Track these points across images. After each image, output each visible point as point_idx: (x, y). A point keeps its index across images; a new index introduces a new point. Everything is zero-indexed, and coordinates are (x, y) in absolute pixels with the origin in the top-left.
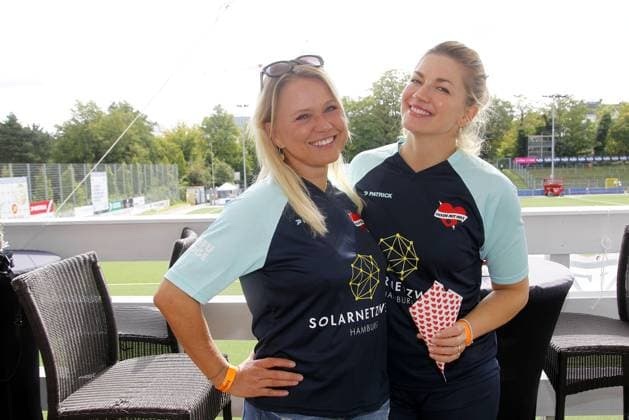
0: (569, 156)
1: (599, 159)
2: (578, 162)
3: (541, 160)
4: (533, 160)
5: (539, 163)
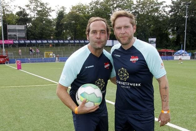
0: (36, 39)
1: (56, 42)
2: (42, 43)
3: (17, 42)
4: (11, 42)
5: (16, 44)
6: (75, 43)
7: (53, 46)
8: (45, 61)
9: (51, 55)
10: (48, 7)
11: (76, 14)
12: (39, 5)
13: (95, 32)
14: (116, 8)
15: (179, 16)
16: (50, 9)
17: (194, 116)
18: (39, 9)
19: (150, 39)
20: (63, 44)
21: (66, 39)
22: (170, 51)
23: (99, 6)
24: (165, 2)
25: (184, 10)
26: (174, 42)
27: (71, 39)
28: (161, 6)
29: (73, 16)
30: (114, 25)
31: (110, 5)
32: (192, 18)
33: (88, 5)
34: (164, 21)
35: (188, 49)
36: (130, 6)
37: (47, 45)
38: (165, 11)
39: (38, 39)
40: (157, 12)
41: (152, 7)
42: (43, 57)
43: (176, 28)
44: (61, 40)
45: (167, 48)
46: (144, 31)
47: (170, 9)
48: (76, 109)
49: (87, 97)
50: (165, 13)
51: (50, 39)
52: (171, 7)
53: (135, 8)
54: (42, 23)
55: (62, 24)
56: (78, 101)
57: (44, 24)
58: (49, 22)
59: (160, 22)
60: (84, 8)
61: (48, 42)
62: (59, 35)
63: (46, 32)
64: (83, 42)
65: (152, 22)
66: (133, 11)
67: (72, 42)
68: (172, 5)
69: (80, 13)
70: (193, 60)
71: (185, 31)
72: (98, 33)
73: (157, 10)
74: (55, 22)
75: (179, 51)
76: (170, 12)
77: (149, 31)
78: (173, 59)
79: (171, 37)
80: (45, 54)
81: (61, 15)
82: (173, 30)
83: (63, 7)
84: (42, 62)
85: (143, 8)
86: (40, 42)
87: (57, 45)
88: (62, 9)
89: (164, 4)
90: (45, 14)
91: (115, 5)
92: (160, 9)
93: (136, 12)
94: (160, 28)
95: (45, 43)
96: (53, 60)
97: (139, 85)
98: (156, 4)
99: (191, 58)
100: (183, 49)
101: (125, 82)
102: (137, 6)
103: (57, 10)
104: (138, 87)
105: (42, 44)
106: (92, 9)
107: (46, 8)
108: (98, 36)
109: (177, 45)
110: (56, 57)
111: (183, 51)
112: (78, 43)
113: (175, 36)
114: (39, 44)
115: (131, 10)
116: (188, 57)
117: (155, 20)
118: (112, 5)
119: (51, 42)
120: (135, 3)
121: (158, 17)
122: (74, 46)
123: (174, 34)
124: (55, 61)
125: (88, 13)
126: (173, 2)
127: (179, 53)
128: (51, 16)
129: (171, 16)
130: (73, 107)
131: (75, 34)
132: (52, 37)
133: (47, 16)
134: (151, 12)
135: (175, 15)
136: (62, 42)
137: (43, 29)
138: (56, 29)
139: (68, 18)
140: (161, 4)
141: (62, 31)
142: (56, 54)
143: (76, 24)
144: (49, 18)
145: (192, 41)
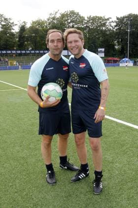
0: (1, 50)
2: (7, 53)
6: (35, 53)
7: (16, 56)
8: (10, 69)
9: (15, 63)
10: (11, 22)
11: (36, 28)
12: (3, 19)
13: (53, 41)
14: (70, 22)
15: (123, 30)
16: (13, 23)
17: (136, 113)
18: (3, 23)
19: (99, 50)
20: (25, 54)
21: (28, 50)
22: (116, 59)
23: (55, 21)
24: (111, 18)
25: (127, 25)
26: (119, 51)
27: (32, 50)
28: (108, 22)
29: (33, 30)
30: (66, 40)
31: (65, 21)
32: (133, 31)
33: (46, 20)
34: (110, 34)
35: (131, 57)
36: (82, 22)
37: (11, 55)
38: (111, 26)
39: (3, 50)
40: (105, 27)
41: (100, 23)
42: (8, 65)
43: (120, 40)
44: (23, 50)
45: (113, 57)
46: (94, 43)
47: (115, 24)
48: (42, 104)
49: (50, 93)
50: (111, 28)
51: (14, 50)
52: (116, 22)
53: (86, 23)
54: (5, 36)
55: (24, 37)
56: (43, 98)
57: (8, 37)
58: (13, 34)
59: (107, 35)
60: (43, 23)
61: (11, 53)
62: (21, 46)
63: (10, 43)
64: (42, 52)
65: (101, 35)
66: (85, 26)
67: (33, 52)
68: (117, 21)
69: (39, 27)
70: (135, 66)
71: (128, 42)
72: (56, 42)
73: (104, 25)
74: (18, 35)
75: (124, 59)
76: (116, 26)
77: (99, 42)
78: (119, 65)
79: (116, 47)
80: (9, 63)
81: (23, 29)
82: (118, 42)
83: (24, 22)
84: (7, 69)
85: (93, 23)
86: (4, 52)
87: (20, 55)
88: (24, 24)
89: (111, 20)
90: (9, 27)
91: (69, 21)
92: (107, 24)
93: (87, 26)
94: (107, 40)
95: (9, 53)
96: (16, 68)
97: (87, 86)
98: (103, 20)
99: (134, 65)
100: (127, 57)
101: (76, 83)
102: (88, 22)
103: (19, 24)
104: (86, 88)
105: (6, 55)
106: (50, 24)
107: (9, 22)
108: (55, 44)
109: (122, 54)
110: (19, 65)
111: (127, 59)
112: (38, 53)
113: (120, 47)
114: (4, 54)
115: (83, 25)
116: (131, 64)
117: (103, 33)
118: (67, 20)
119: (14, 52)
120: (86, 19)
121: (105, 31)
122: (35, 55)
123: (119, 45)
124: (18, 69)
125: (46, 27)
126: (118, 18)
127: (123, 61)
128: (14, 30)
129: (117, 29)
130: (39, 102)
131: (35, 46)
132: (15, 48)
133: (10, 30)
134: (99, 26)
135: (120, 29)
136: (24, 52)
137: (7, 40)
138: (18, 41)
139: (29, 31)
140: (108, 19)
141: (23, 42)
142: (19, 63)
143: (35, 36)
144: (13, 31)
145: (134, 50)
